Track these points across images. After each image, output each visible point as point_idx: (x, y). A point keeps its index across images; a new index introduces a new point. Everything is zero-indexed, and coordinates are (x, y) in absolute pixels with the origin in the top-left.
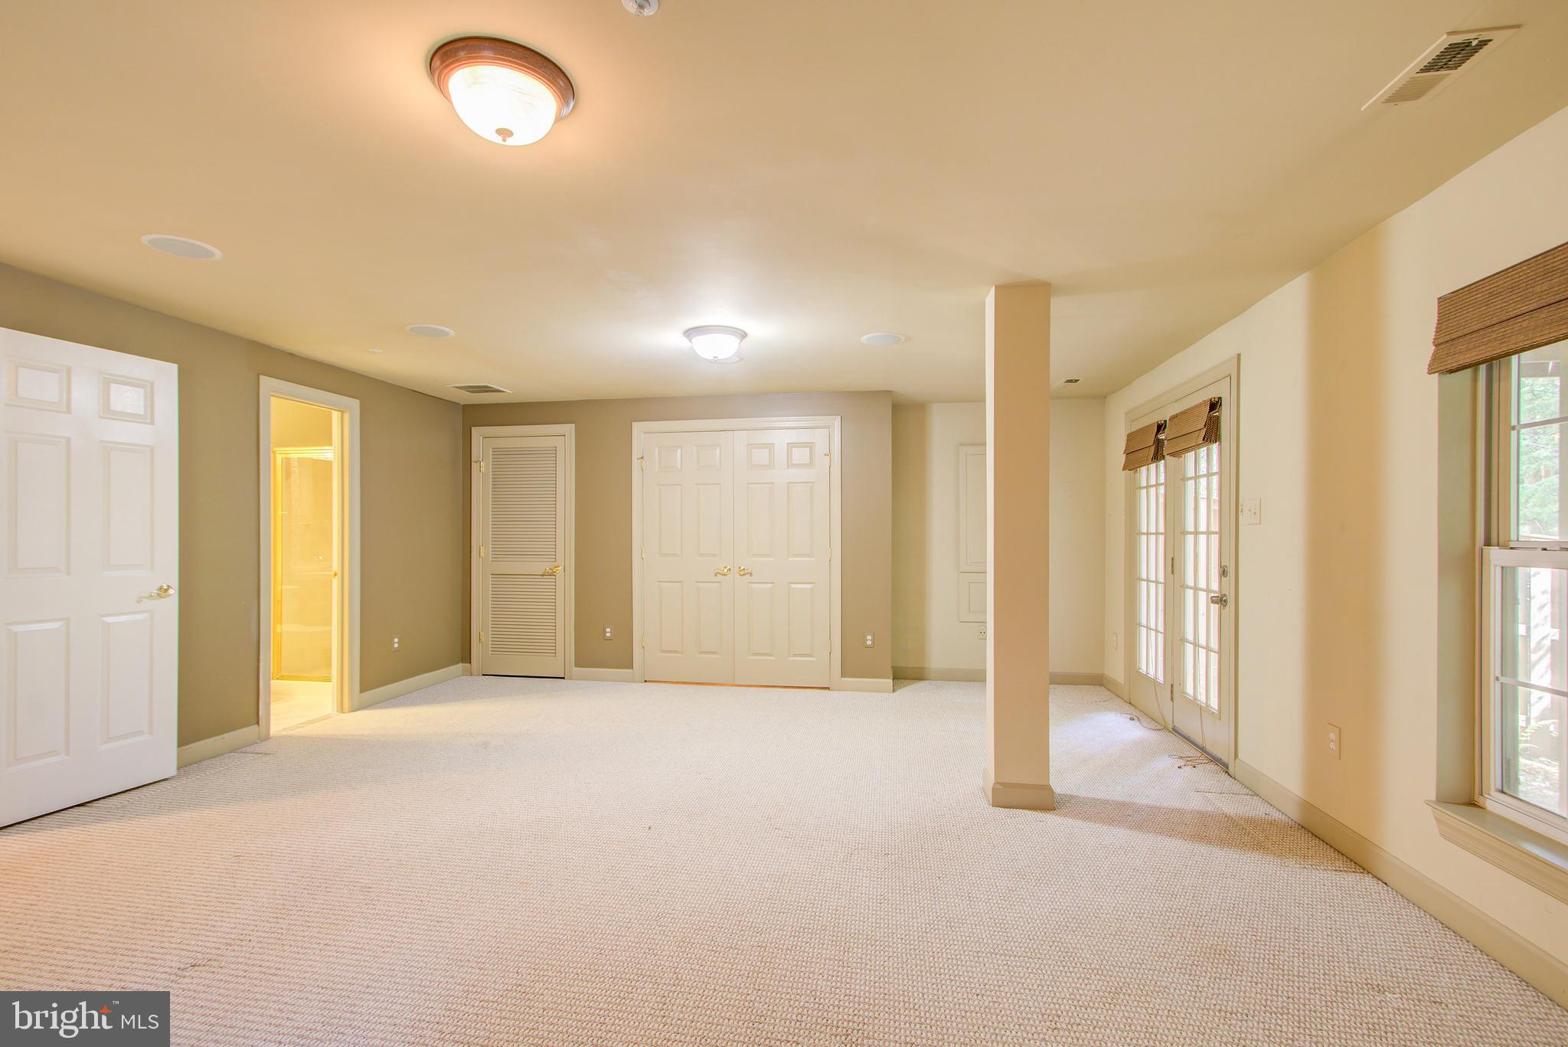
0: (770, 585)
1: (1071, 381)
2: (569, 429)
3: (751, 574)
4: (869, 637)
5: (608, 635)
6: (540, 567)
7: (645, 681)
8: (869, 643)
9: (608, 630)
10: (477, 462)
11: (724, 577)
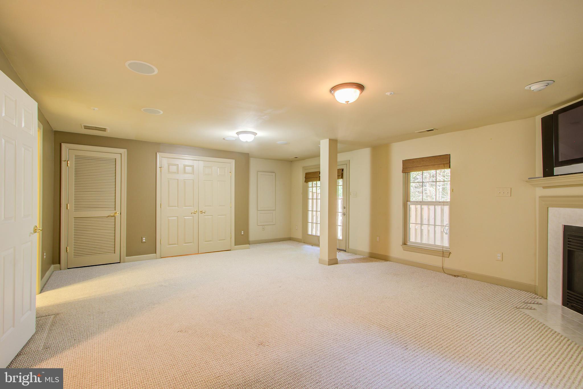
0: (212, 216)
1: (296, 158)
2: (124, 151)
3: (205, 213)
4: (243, 232)
5: (144, 241)
6: (106, 213)
7: (161, 258)
8: (243, 234)
9: (144, 238)
10: (65, 161)
11: (195, 214)
